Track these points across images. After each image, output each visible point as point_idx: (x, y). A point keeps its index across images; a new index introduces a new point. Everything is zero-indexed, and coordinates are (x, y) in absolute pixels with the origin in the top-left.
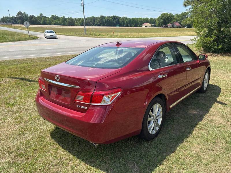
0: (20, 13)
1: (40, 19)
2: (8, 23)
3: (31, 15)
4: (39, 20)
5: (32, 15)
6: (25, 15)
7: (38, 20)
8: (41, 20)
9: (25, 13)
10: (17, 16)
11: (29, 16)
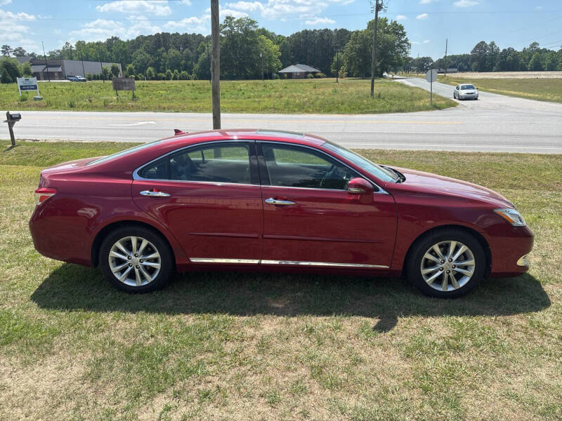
0: (481, 46)
1: (527, 57)
2: (448, 70)
3: (507, 48)
4: (524, 59)
5: (509, 49)
6: (493, 49)
7: (522, 60)
8: (530, 59)
9: (493, 44)
10: (472, 52)
11: (501, 51)
